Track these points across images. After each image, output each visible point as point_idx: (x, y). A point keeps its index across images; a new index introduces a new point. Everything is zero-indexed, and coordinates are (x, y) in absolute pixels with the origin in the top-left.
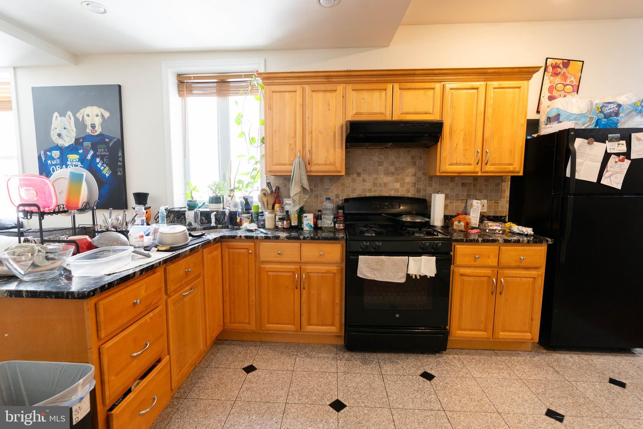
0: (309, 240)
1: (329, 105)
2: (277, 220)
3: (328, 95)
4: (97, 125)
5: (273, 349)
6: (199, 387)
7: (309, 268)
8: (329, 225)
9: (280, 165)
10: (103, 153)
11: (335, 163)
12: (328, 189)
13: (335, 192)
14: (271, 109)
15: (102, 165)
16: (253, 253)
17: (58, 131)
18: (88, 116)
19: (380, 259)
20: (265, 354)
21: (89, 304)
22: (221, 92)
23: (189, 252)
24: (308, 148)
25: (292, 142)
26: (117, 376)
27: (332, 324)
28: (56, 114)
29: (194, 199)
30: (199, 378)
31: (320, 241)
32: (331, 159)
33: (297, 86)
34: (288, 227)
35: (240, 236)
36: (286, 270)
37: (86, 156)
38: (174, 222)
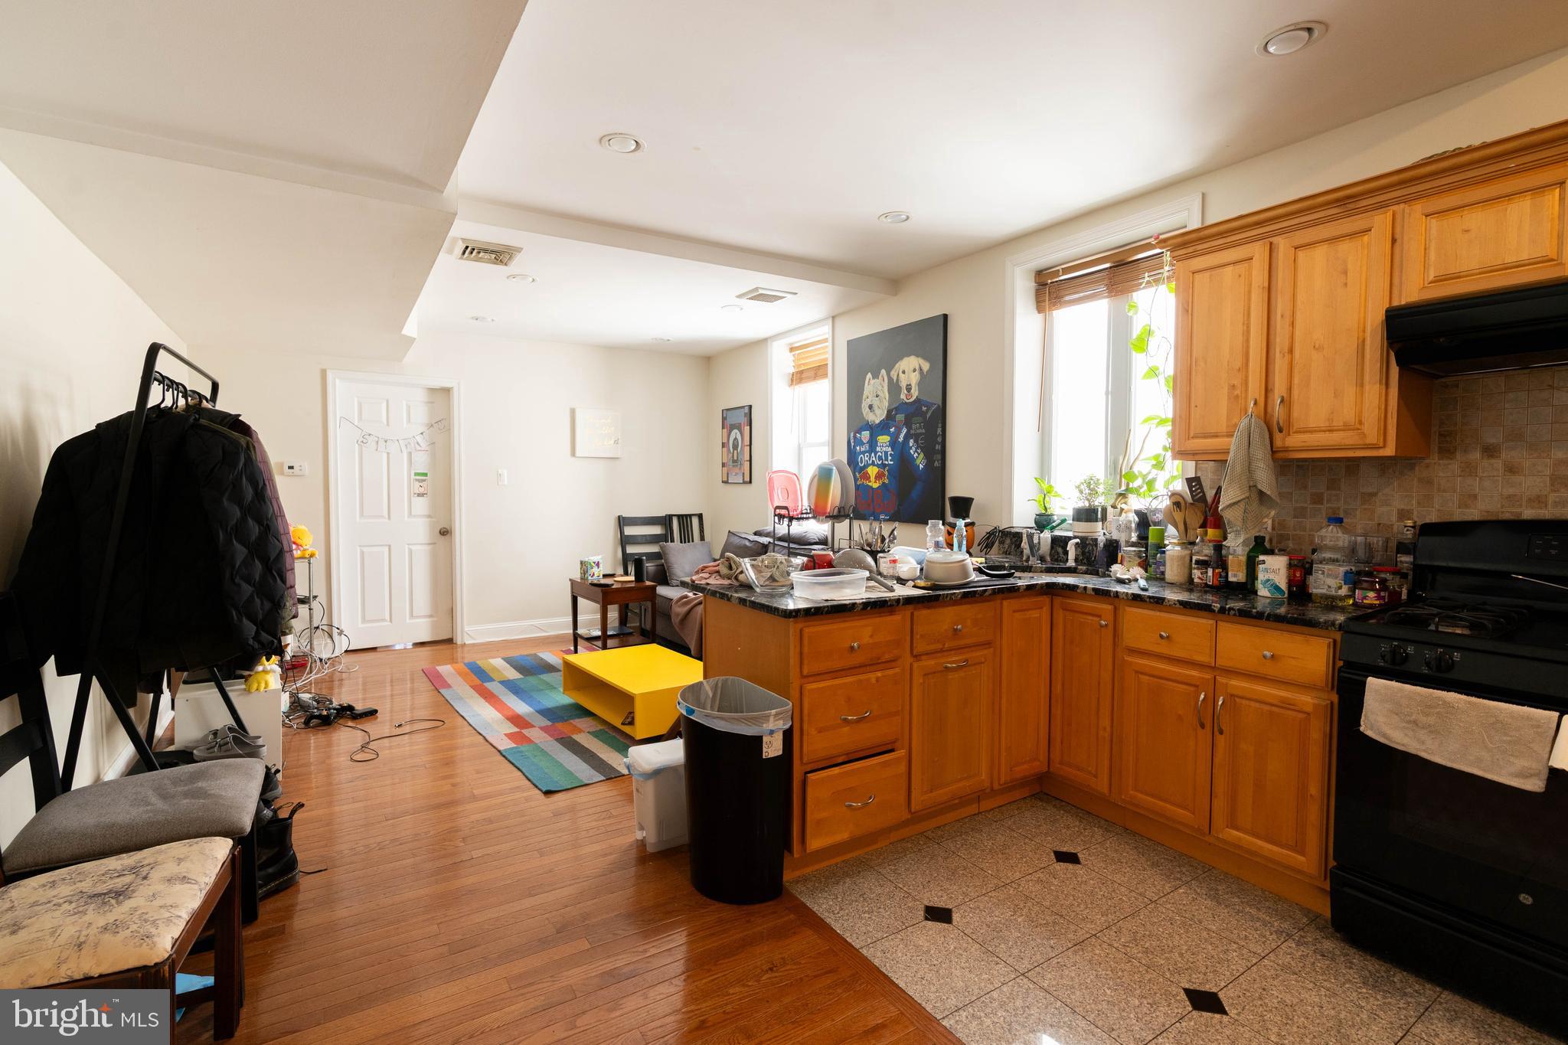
0: (1235, 615)
1: (1345, 273)
2: (1193, 566)
3: (1345, 247)
4: (913, 385)
5: (1141, 850)
6: (966, 840)
7: (1237, 684)
8: (1333, 590)
9: (1206, 436)
10: (918, 431)
11: (1360, 423)
12: (1375, 495)
13: (1398, 503)
14: (1188, 311)
15: (916, 451)
16: (1111, 627)
17: (869, 402)
18: (904, 372)
19: (1439, 698)
20: (1116, 851)
21: (793, 626)
22: (1113, 287)
23: (961, 598)
24: (1279, 389)
25: (1237, 382)
26: (819, 732)
27: (1299, 847)
28: (869, 375)
29: (1049, 512)
30: (973, 830)
31: (1264, 622)
32: (1348, 414)
33: (1254, 244)
34: (1216, 583)
35: (1085, 588)
36: (1179, 679)
37: (898, 437)
38: (1009, 554)
